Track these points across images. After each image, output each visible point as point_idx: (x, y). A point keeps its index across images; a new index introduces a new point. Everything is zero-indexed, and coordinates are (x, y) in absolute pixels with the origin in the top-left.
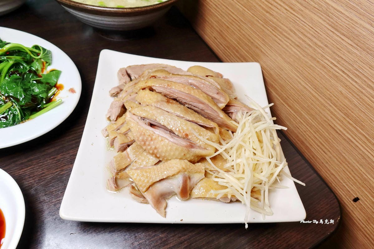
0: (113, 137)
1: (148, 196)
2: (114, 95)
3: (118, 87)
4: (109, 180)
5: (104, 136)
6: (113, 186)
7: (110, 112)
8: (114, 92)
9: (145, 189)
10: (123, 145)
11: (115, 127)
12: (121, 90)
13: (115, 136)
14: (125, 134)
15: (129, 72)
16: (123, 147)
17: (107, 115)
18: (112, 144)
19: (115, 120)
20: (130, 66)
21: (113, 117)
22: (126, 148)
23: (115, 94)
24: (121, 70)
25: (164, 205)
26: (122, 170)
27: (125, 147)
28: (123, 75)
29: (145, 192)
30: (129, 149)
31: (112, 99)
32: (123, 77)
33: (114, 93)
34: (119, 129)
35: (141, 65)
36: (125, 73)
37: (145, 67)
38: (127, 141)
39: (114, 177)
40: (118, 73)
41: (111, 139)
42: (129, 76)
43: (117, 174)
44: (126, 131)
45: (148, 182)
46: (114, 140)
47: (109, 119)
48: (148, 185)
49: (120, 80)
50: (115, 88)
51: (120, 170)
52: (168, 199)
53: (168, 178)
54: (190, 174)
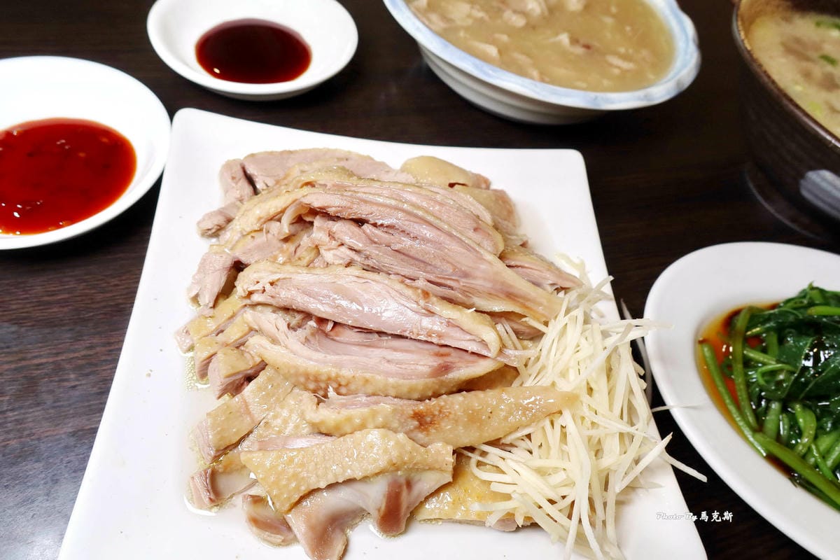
0: (206, 354)
1: (298, 522)
2: (210, 232)
3: (220, 212)
4: (193, 478)
5: (181, 348)
6: (205, 496)
7: (198, 282)
8: (209, 224)
9: (287, 506)
10: (232, 379)
11: (212, 325)
12: (229, 221)
13: (212, 352)
14: (240, 345)
15: (251, 170)
16: (234, 381)
17: (189, 290)
18: (203, 373)
19: (211, 305)
20: (252, 155)
21: (207, 298)
22: (242, 384)
23: (213, 231)
24: (228, 166)
25: (339, 548)
26: (230, 448)
27: (237, 382)
28: (233, 178)
29: (290, 510)
30: (249, 389)
31: (205, 245)
32: (234, 185)
33: (209, 230)
34: (222, 331)
35: (282, 153)
36: (242, 174)
37: (292, 156)
38: (245, 366)
39: (209, 471)
40: (222, 174)
41: (201, 360)
42: (250, 180)
43: (216, 458)
44: (242, 337)
45: (298, 487)
46: (209, 363)
47: (195, 299)
48: (297, 497)
49: (226, 192)
50: (210, 215)
51: (226, 448)
52: (352, 527)
53: (349, 481)
54: (413, 475)
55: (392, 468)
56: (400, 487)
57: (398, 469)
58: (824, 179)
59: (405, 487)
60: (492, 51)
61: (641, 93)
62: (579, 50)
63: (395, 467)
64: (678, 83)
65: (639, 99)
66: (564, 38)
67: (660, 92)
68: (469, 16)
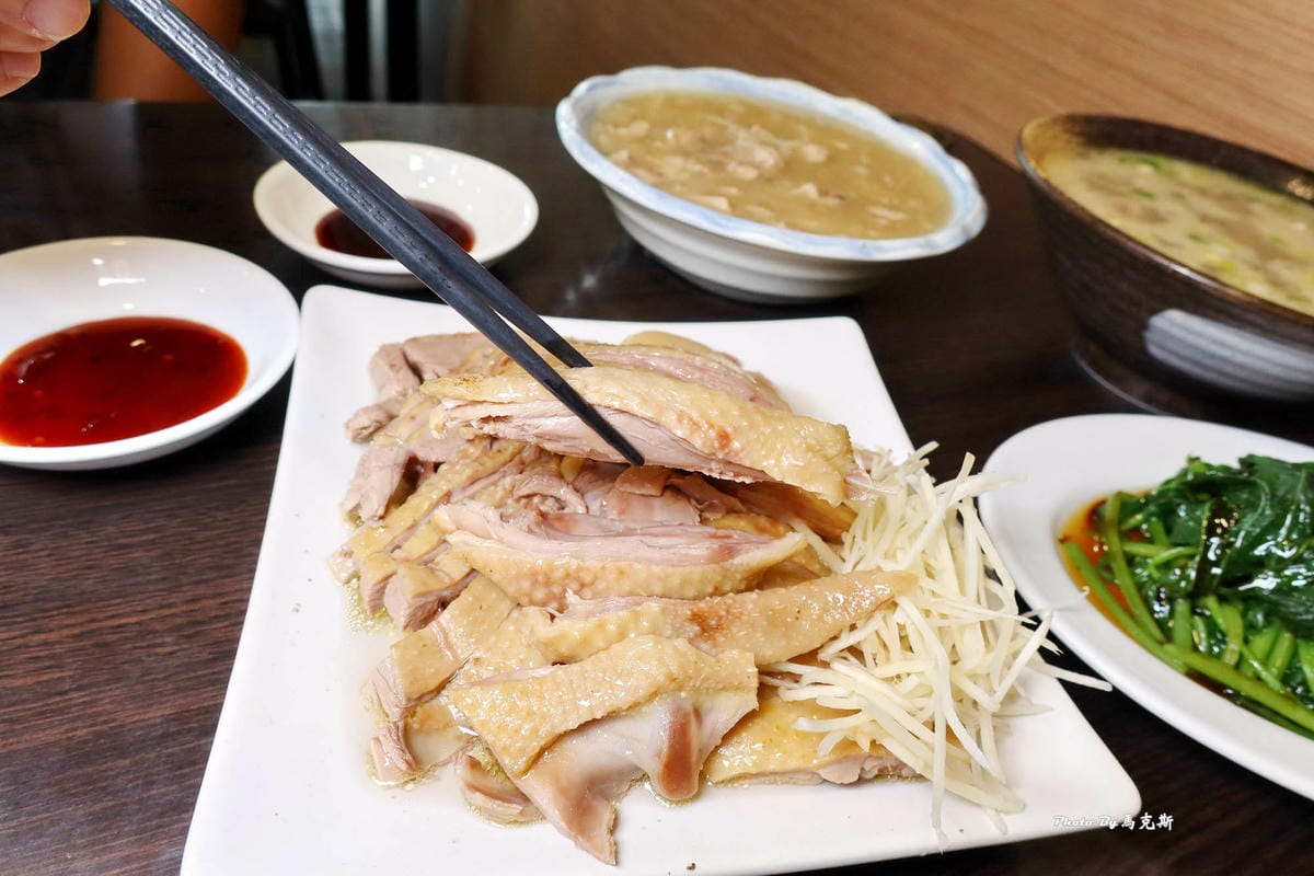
0: (379, 576)
1: (539, 789)
2: (366, 433)
3: (379, 407)
4: (377, 740)
5: (338, 579)
6: (398, 759)
7: (355, 489)
8: (365, 421)
9: (521, 763)
10: (423, 600)
11: (383, 536)
12: (391, 417)
13: (389, 570)
14: (427, 562)
15: (415, 356)
16: (423, 607)
17: (342, 504)
18: (377, 606)
19: (381, 512)
20: (415, 340)
21: (376, 504)
22: (435, 612)
23: (371, 429)
24: (385, 351)
25: (607, 817)
26: (426, 698)
27: (429, 607)
28: (392, 366)
29: (525, 772)
30: (445, 617)
31: (357, 452)
32: (392, 374)
33: (365, 428)
34: (399, 547)
35: (455, 336)
36: (403, 361)
37: (469, 340)
38: (439, 586)
39: (401, 724)
40: (373, 368)
41: (373, 582)
42: (416, 371)
43: (409, 712)
44: (427, 553)
45: (534, 731)
46: (384, 588)
47: (354, 516)
48: (535, 746)
49: (381, 388)
50: (366, 410)
51: (420, 698)
52: (618, 797)
53: (611, 716)
54: (701, 699)
55: (673, 685)
56: (686, 716)
57: (680, 689)
58: (1173, 323)
59: (693, 719)
60: (722, 203)
61: (920, 240)
62: (831, 202)
63: (676, 683)
64: (965, 229)
65: (921, 246)
66: (810, 190)
67: (944, 240)
68: (683, 170)
